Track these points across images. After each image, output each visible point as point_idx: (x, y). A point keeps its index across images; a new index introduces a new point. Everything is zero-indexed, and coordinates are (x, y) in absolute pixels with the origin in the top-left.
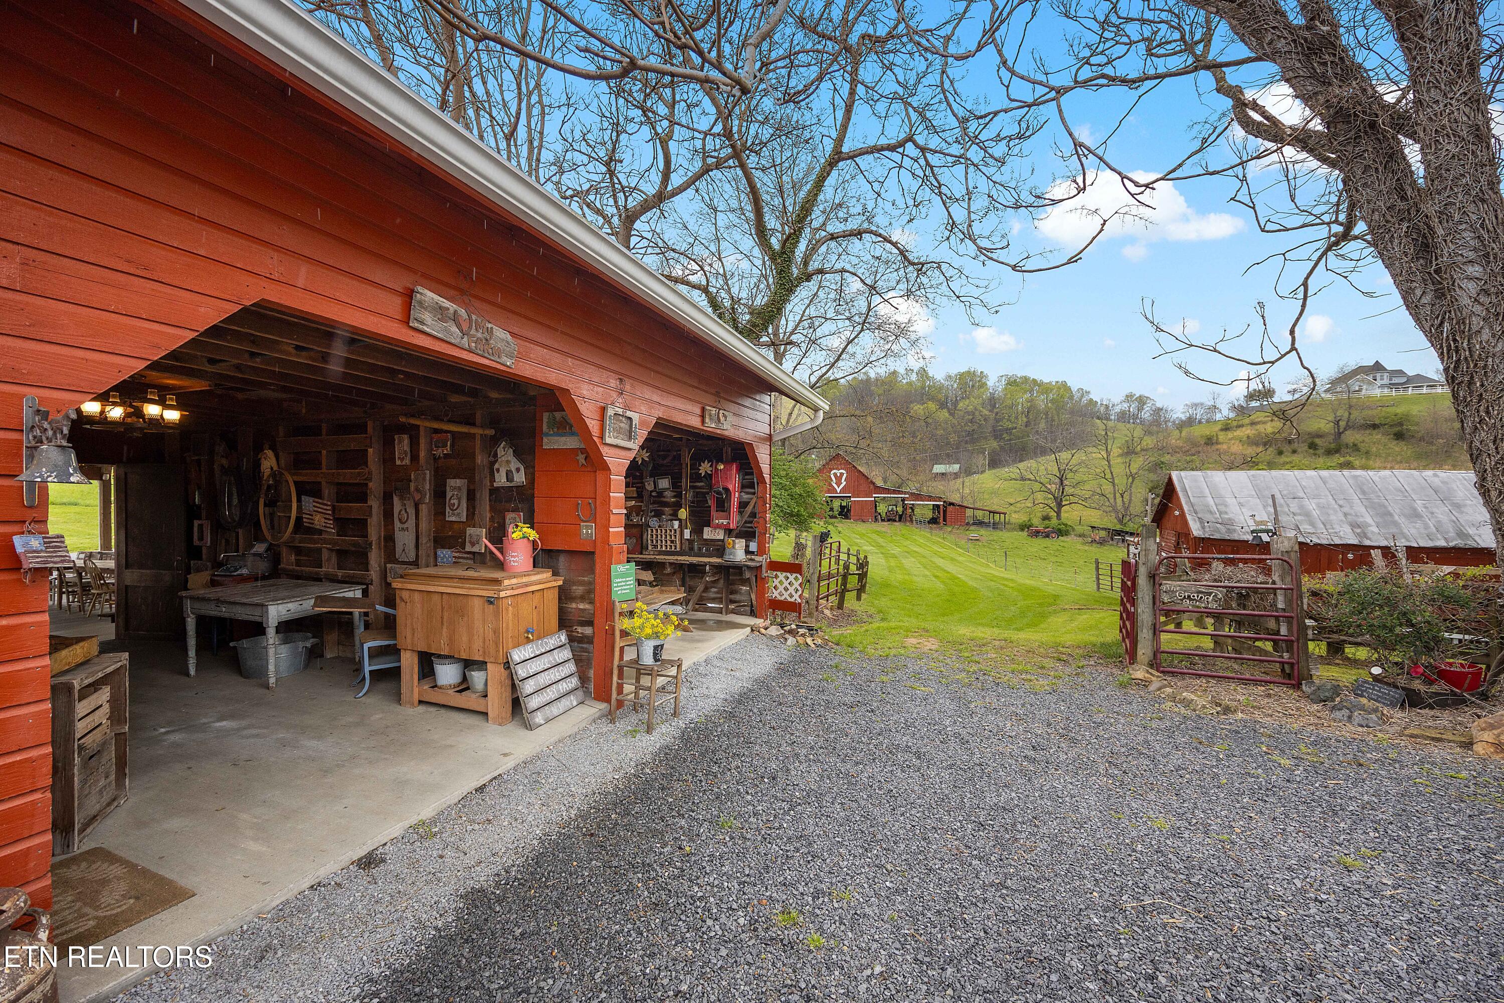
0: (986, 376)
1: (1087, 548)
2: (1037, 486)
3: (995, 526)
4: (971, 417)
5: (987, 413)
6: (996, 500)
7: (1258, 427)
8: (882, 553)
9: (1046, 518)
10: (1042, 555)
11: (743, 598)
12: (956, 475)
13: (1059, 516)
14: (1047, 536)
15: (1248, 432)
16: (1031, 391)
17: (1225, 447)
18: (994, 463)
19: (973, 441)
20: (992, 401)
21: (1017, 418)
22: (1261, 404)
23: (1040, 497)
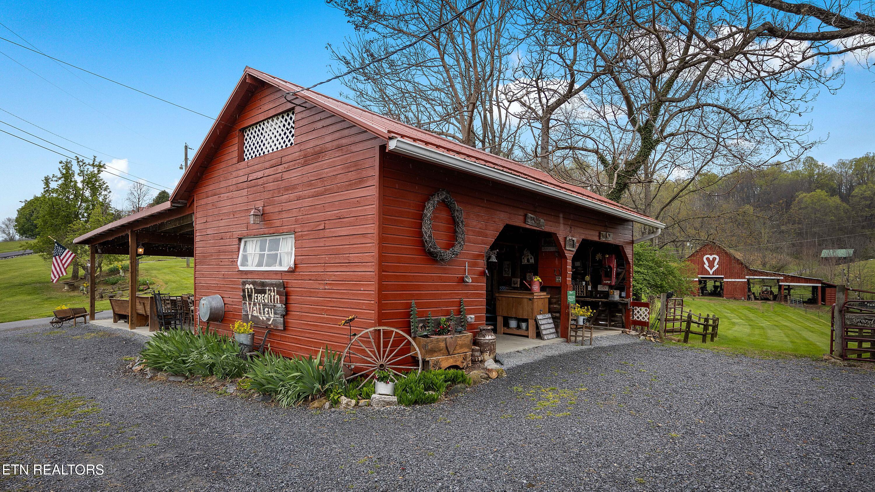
11: (618, 319)
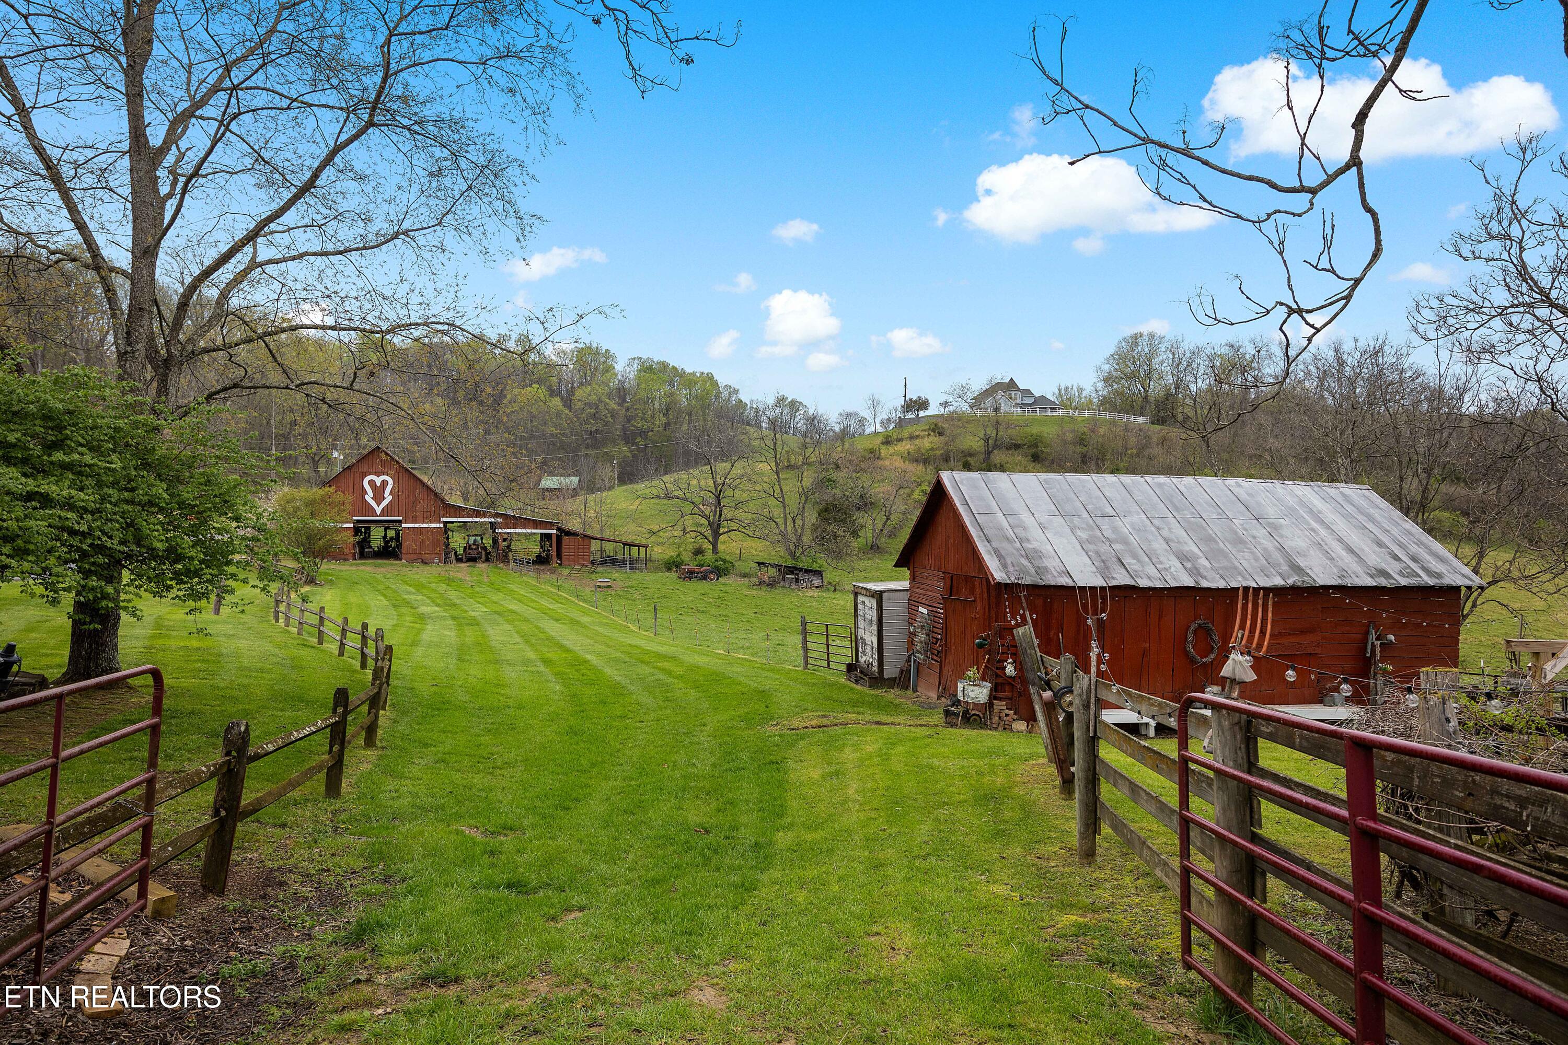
0: (614, 357)
1: (755, 592)
2: (688, 508)
3: (633, 565)
4: (593, 411)
5: (615, 406)
6: (632, 527)
7: (917, 441)
8: (453, 618)
9: (698, 552)
10: (701, 606)
12: (575, 493)
13: (715, 549)
14: (704, 578)
15: (908, 447)
16: (671, 383)
17: (887, 463)
18: (627, 476)
19: (596, 444)
20: (621, 393)
21: (653, 417)
22: (917, 416)
23: (689, 521)
